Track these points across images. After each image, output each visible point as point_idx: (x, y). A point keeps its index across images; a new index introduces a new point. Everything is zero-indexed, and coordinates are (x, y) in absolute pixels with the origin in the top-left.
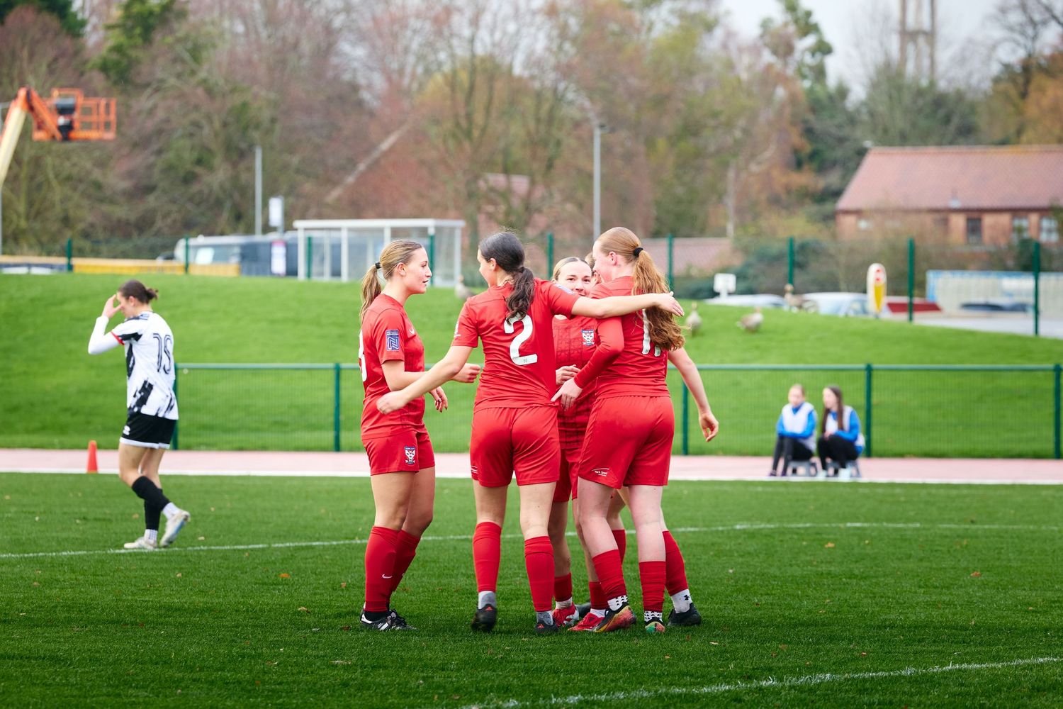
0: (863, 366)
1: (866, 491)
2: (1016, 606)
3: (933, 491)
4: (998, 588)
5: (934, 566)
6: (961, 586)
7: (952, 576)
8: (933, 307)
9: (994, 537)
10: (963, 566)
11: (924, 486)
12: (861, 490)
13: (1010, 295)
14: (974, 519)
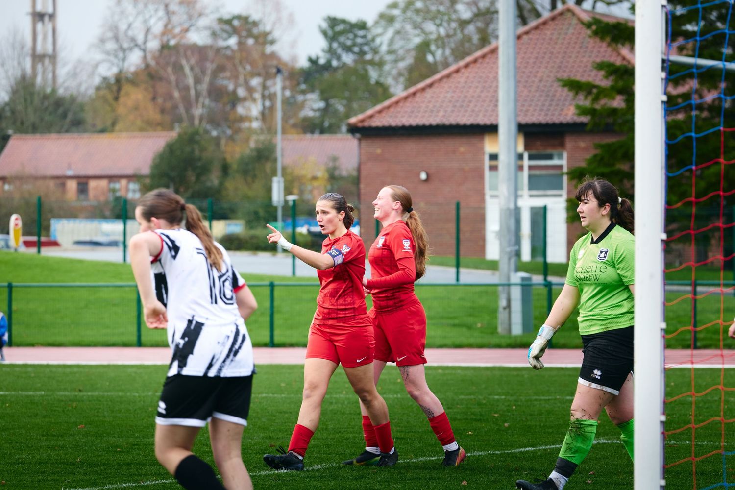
0: (6, 284)
1: (8, 370)
2: (109, 448)
3: (54, 370)
4: (96, 436)
5: (53, 421)
6: (71, 435)
7: (64, 428)
8: (55, 244)
9: (94, 400)
10: (72, 421)
11: (48, 366)
12: (4, 369)
13: (107, 235)
14: (81, 388)
